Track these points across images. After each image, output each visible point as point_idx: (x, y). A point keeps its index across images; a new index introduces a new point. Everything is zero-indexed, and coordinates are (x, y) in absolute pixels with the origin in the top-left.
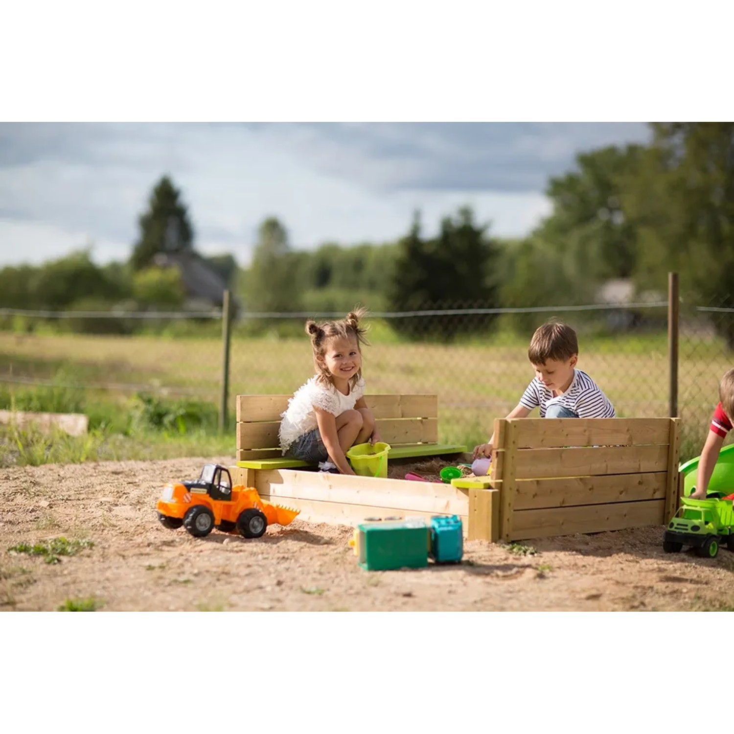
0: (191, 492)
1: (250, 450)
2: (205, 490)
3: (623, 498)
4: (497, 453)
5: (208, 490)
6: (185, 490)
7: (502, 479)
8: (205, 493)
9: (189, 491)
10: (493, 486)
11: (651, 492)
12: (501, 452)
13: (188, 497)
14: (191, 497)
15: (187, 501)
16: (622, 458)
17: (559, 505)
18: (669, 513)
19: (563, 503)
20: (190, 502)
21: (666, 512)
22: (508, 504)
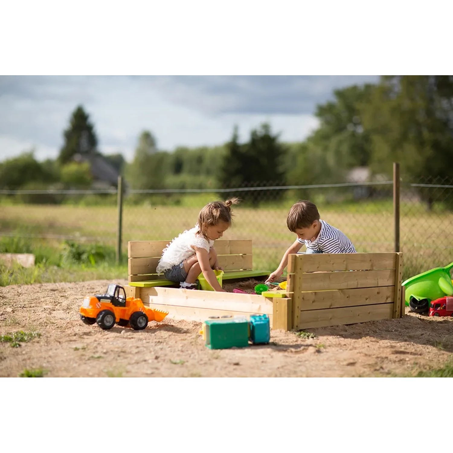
0: (101, 302)
1: (137, 275)
2: (110, 300)
3: (368, 302)
4: (290, 275)
6: (97, 300)
7: (293, 291)
8: (110, 302)
9: (99, 301)
10: (288, 296)
11: (385, 298)
13: (99, 305)
14: (101, 305)
15: (99, 307)
16: (367, 278)
17: (329, 308)
18: (396, 311)
19: (331, 306)
20: (100, 308)
21: (394, 311)
22: (297, 307)
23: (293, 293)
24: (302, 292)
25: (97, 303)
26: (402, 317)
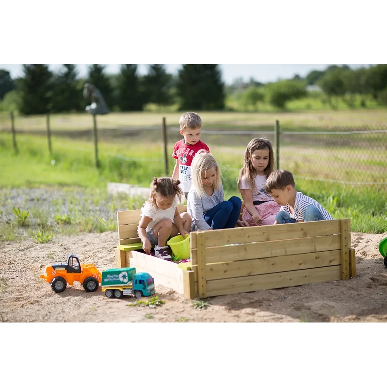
0: (56, 270)
2: (65, 268)
3: (302, 267)
4: (192, 251)
5: (66, 268)
6: (53, 269)
8: (64, 270)
9: (55, 269)
10: (192, 268)
11: (328, 262)
12: (194, 250)
13: (54, 273)
14: (56, 272)
15: (54, 274)
17: (247, 275)
18: (343, 273)
19: (250, 273)
20: (56, 275)
21: (342, 273)
22: (201, 278)
23: (196, 265)
24: (207, 264)
25: (52, 271)
26: (352, 278)
